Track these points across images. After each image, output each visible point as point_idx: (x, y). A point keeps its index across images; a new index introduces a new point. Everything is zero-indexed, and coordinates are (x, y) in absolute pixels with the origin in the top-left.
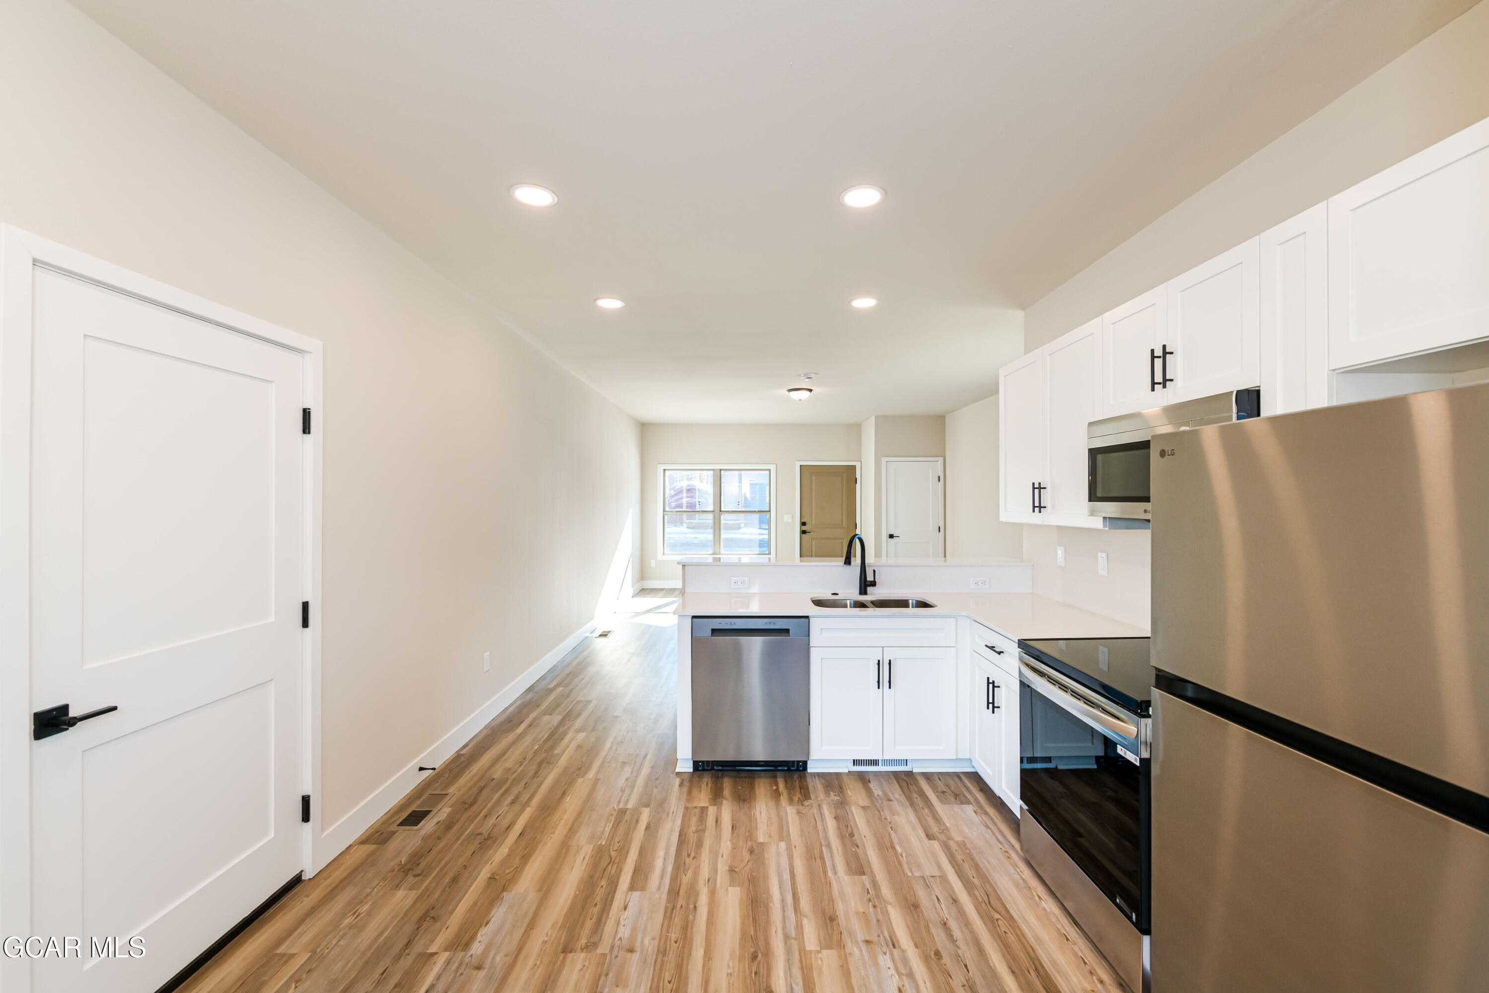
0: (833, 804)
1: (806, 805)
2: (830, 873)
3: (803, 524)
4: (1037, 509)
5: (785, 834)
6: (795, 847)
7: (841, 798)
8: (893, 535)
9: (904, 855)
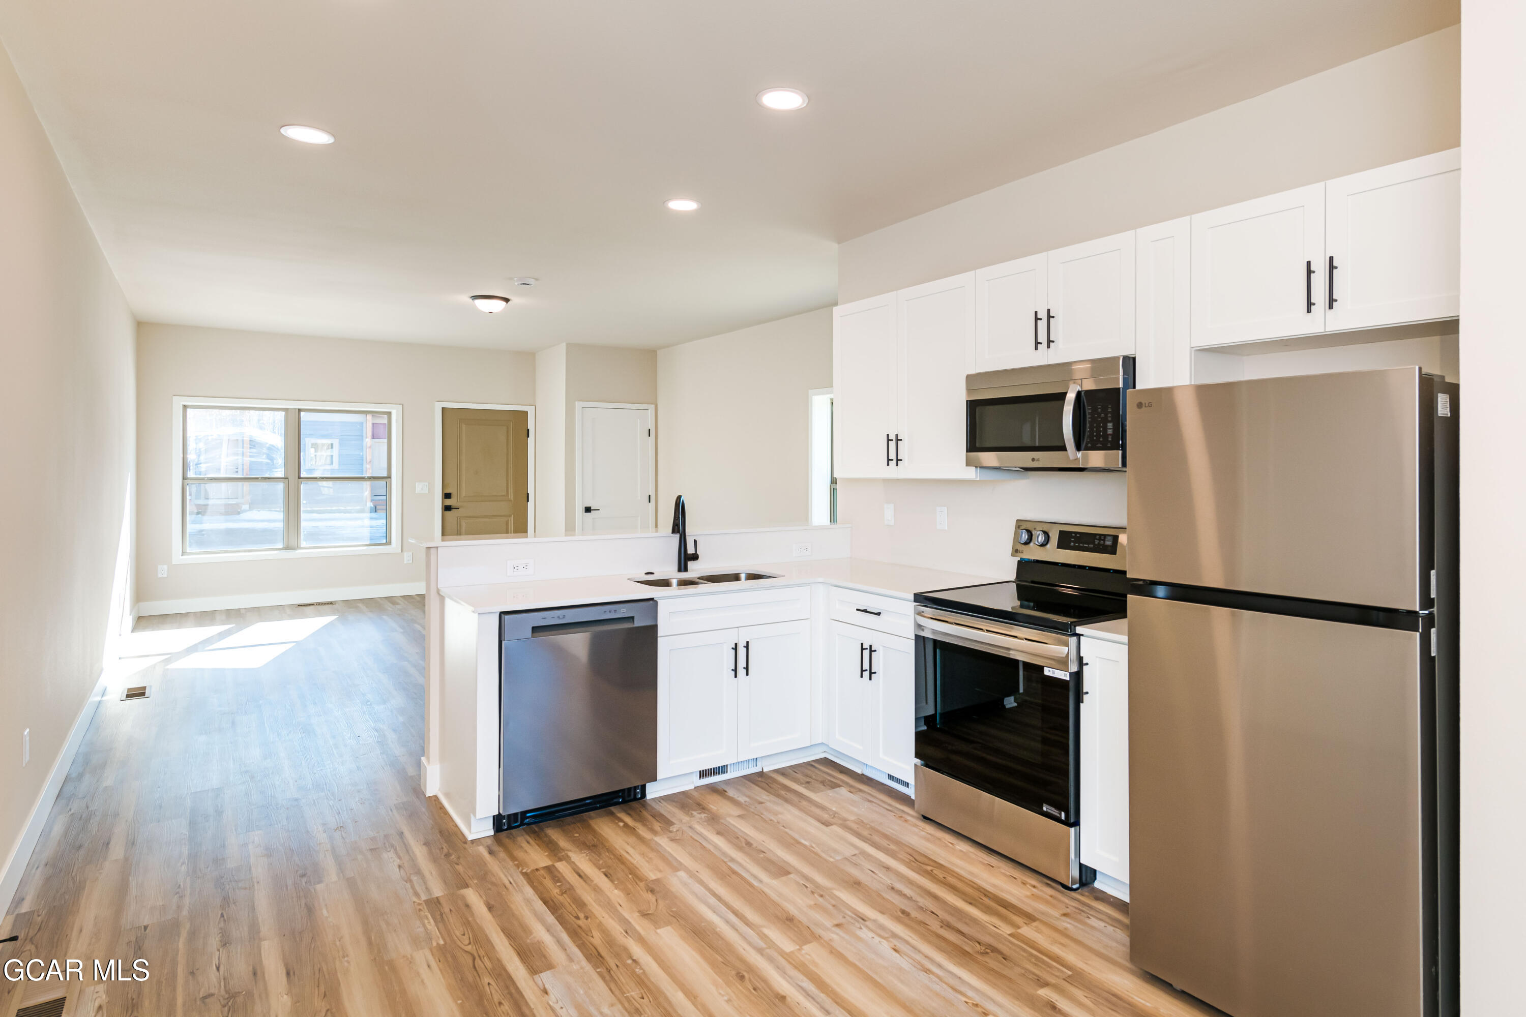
0: (705, 822)
1: (675, 830)
2: (756, 883)
3: (447, 496)
4: (893, 463)
5: (675, 864)
6: (697, 872)
7: (708, 814)
8: (590, 507)
9: (814, 845)
